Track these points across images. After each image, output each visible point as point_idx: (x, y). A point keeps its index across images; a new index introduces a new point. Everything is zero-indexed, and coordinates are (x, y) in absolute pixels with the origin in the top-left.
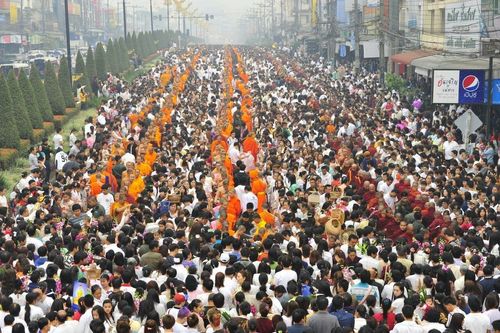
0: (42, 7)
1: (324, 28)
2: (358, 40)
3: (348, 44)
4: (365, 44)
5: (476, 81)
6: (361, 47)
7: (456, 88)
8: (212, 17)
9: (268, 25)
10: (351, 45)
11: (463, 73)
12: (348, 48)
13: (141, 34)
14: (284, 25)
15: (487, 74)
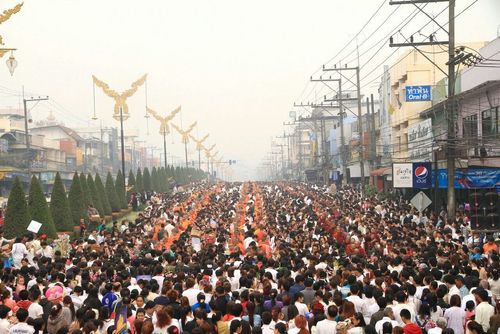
0: (102, 154)
1: (320, 160)
2: (345, 165)
3: (338, 169)
4: (351, 168)
5: (425, 171)
6: (349, 170)
7: (411, 176)
8: (234, 162)
9: (280, 168)
10: (341, 170)
11: (415, 166)
12: (338, 172)
13: (178, 168)
14: (291, 166)
15: (433, 167)
